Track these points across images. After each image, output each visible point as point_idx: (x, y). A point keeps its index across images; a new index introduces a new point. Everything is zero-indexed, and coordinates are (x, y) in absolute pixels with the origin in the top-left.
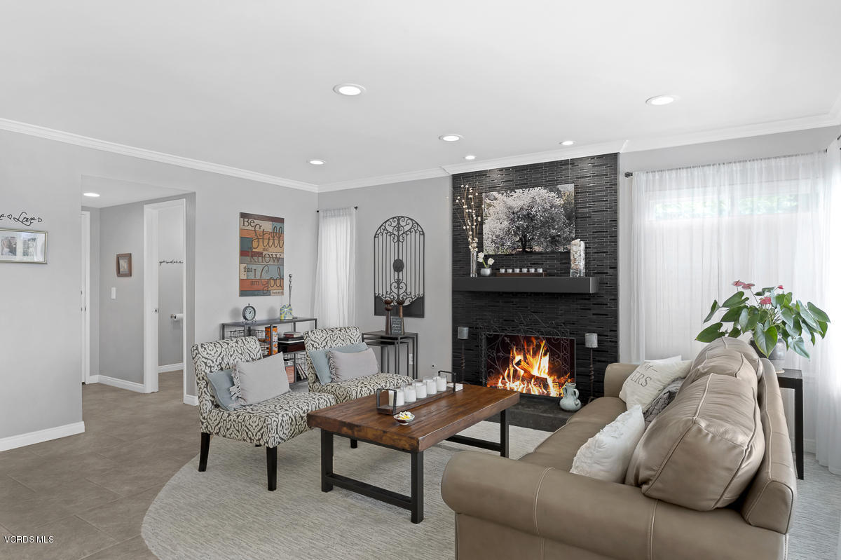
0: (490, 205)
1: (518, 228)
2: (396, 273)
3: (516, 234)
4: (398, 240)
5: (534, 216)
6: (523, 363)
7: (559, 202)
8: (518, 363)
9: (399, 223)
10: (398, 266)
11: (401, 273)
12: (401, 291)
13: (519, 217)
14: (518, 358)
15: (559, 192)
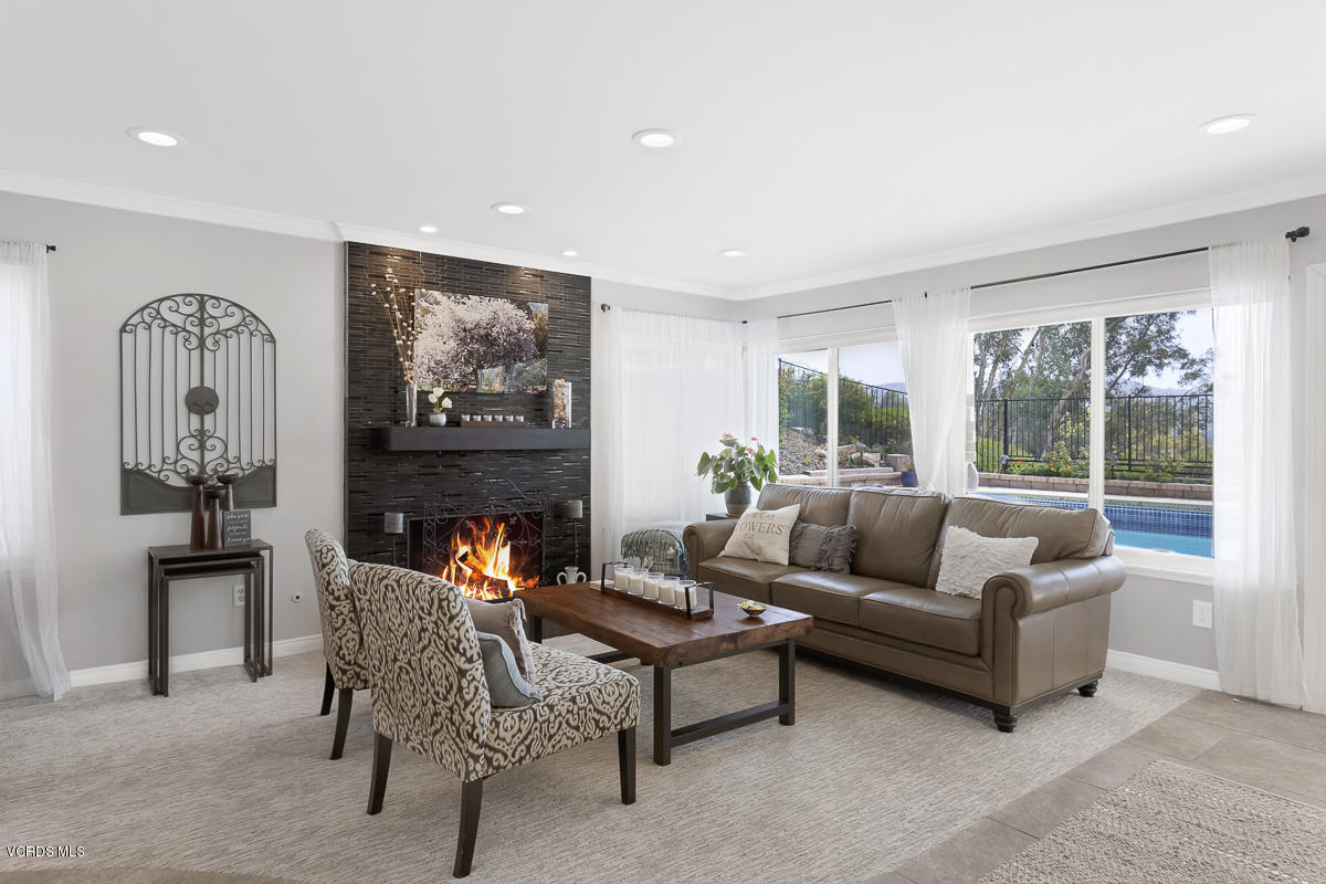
0: (426, 311)
1: (471, 353)
2: (195, 419)
3: (467, 362)
4: (202, 345)
5: (495, 339)
6: (470, 557)
7: (529, 325)
8: (464, 558)
9: (202, 308)
10: (202, 401)
11: (208, 419)
12: (209, 456)
13: (473, 337)
14: (463, 549)
15: (530, 312)
